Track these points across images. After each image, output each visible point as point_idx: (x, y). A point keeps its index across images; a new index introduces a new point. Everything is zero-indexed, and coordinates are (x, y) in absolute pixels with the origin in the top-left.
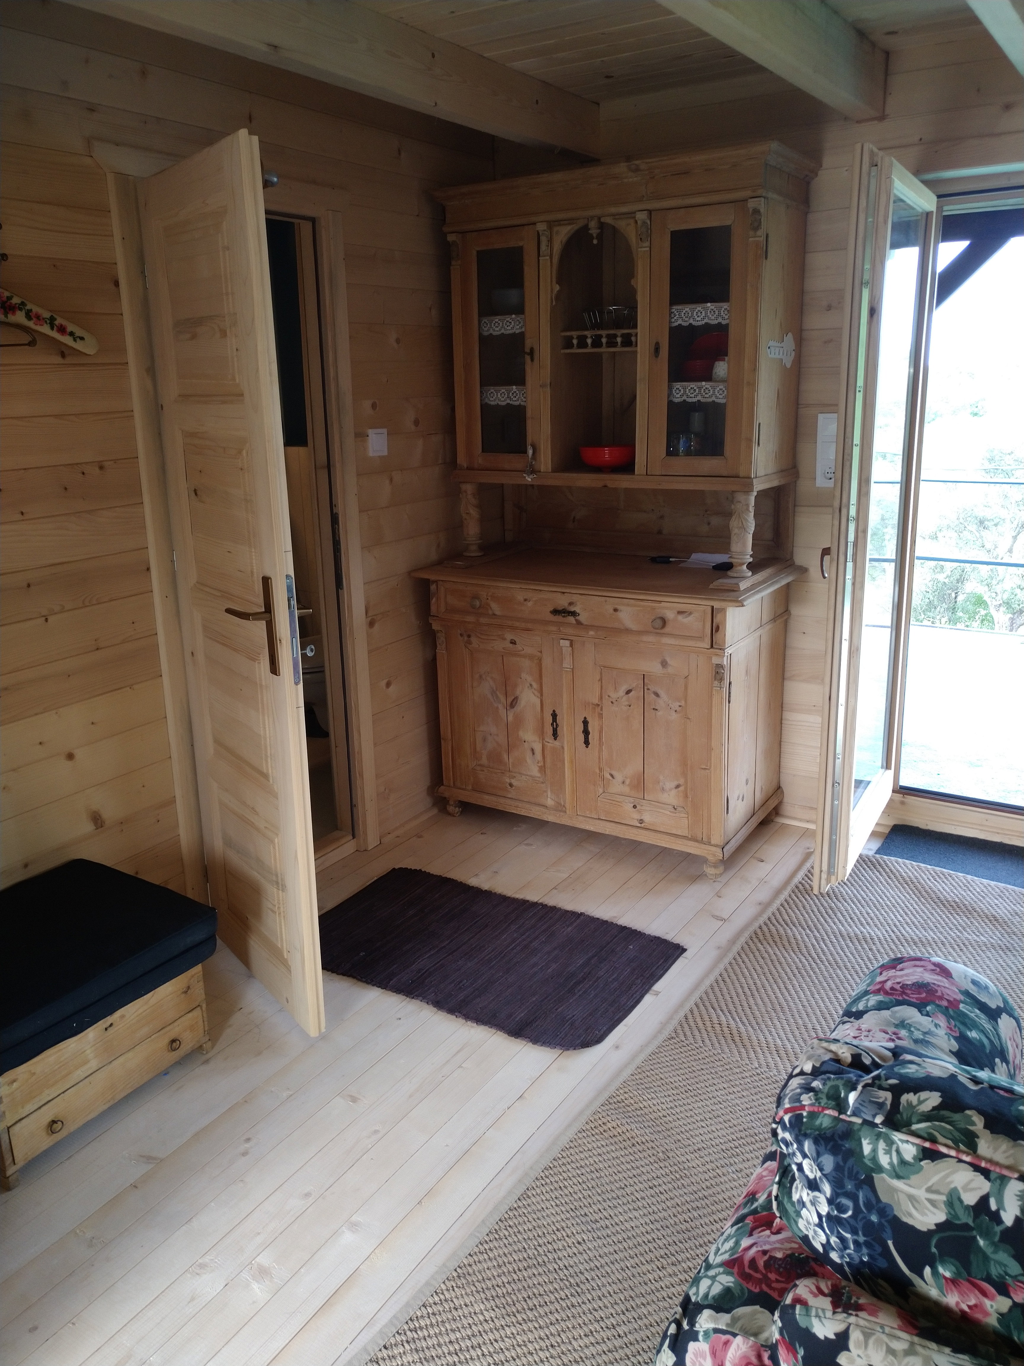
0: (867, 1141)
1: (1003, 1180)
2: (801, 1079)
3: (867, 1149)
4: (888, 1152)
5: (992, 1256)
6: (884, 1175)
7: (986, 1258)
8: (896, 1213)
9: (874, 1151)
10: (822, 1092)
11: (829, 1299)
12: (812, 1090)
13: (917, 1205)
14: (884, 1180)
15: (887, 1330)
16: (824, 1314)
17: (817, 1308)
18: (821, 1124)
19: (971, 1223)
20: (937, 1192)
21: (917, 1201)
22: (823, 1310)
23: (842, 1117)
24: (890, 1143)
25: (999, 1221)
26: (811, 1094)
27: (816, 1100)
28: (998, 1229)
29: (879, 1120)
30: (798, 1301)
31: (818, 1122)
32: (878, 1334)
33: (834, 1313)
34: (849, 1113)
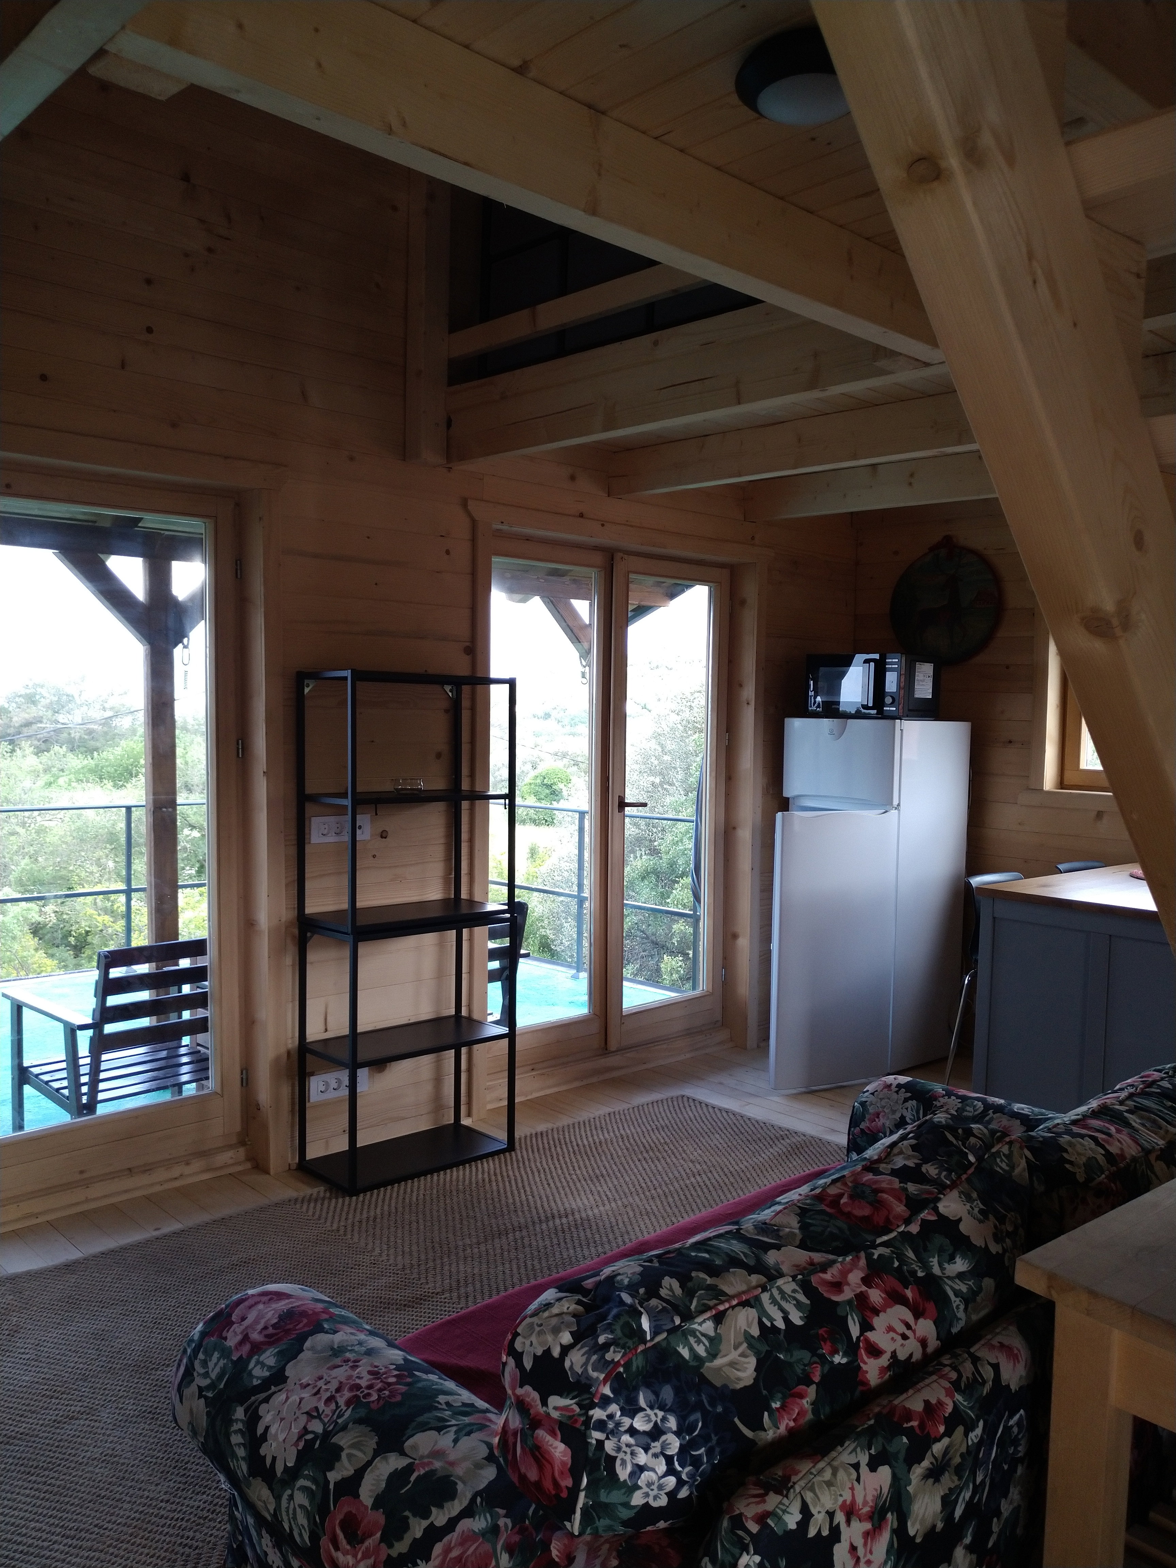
0: (681, 1347)
1: (757, 1298)
2: (578, 1350)
3: (685, 1353)
4: (699, 1342)
5: (792, 1360)
6: (707, 1364)
7: (790, 1365)
8: (731, 1388)
9: (691, 1349)
10: (620, 1339)
11: (771, 1494)
12: (606, 1347)
13: (737, 1366)
14: (709, 1368)
15: (813, 1471)
16: (784, 1505)
17: (777, 1507)
18: (638, 1367)
19: (769, 1349)
20: (740, 1344)
21: (736, 1364)
22: (781, 1503)
23: (649, 1345)
24: (693, 1333)
25: (778, 1330)
26: (612, 1349)
27: (622, 1348)
28: (782, 1337)
29: (677, 1321)
30: (761, 1519)
31: (634, 1368)
32: (814, 1480)
33: (787, 1496)
34: (648, 1338)
